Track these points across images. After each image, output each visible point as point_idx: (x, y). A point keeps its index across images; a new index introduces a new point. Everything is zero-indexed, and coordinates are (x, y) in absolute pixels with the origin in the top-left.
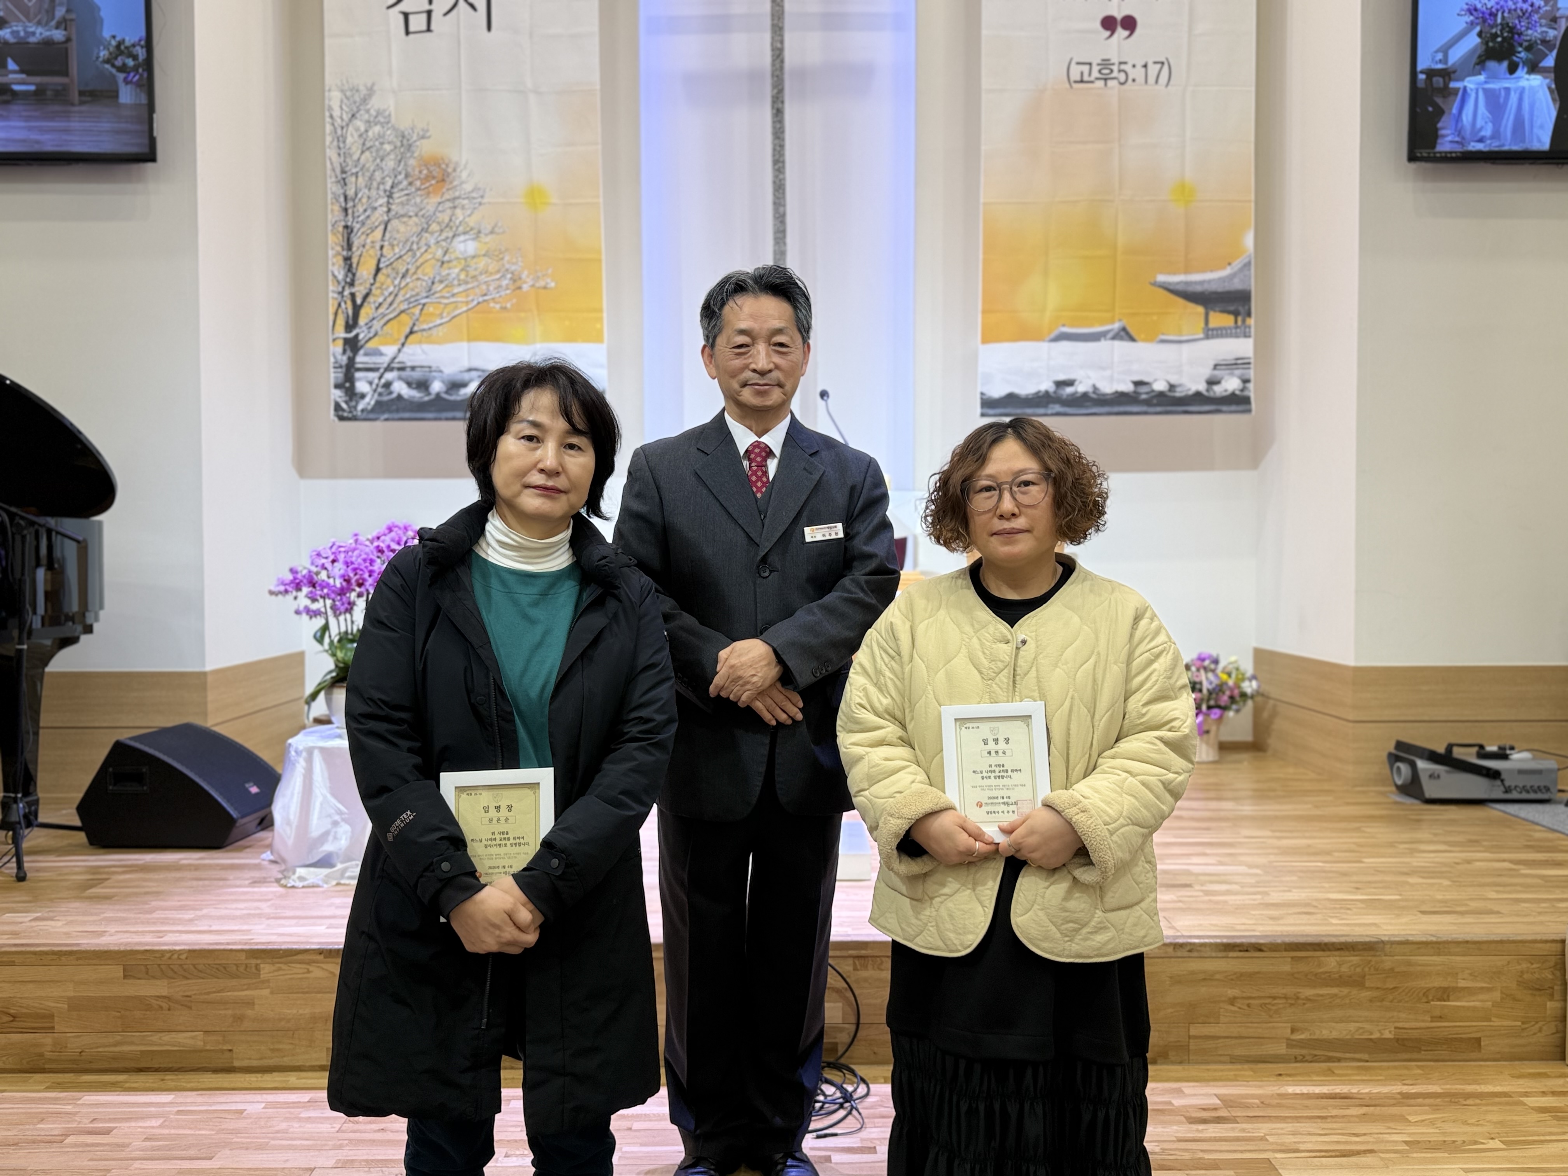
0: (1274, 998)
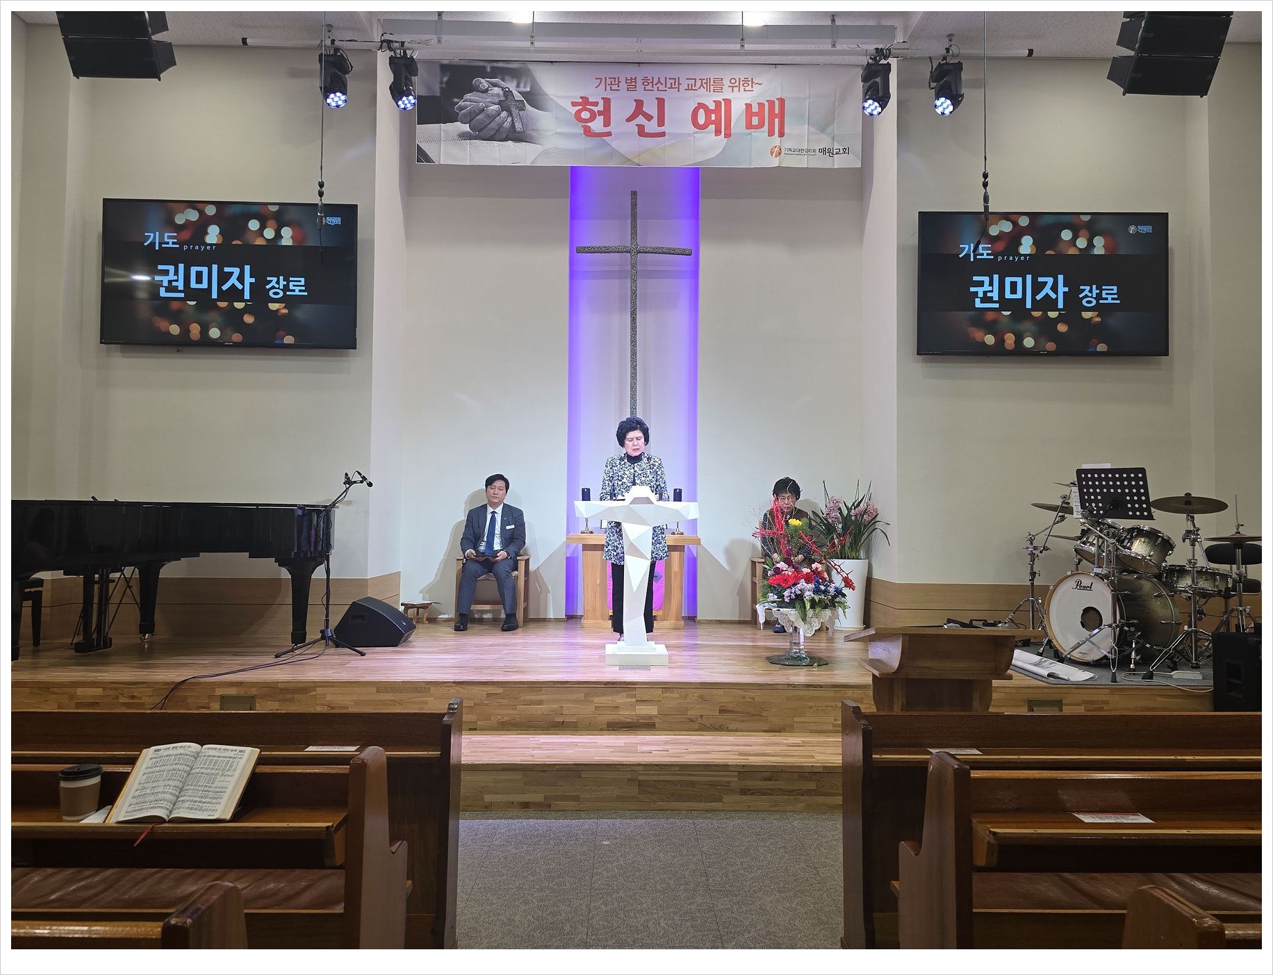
0: (828, 707)
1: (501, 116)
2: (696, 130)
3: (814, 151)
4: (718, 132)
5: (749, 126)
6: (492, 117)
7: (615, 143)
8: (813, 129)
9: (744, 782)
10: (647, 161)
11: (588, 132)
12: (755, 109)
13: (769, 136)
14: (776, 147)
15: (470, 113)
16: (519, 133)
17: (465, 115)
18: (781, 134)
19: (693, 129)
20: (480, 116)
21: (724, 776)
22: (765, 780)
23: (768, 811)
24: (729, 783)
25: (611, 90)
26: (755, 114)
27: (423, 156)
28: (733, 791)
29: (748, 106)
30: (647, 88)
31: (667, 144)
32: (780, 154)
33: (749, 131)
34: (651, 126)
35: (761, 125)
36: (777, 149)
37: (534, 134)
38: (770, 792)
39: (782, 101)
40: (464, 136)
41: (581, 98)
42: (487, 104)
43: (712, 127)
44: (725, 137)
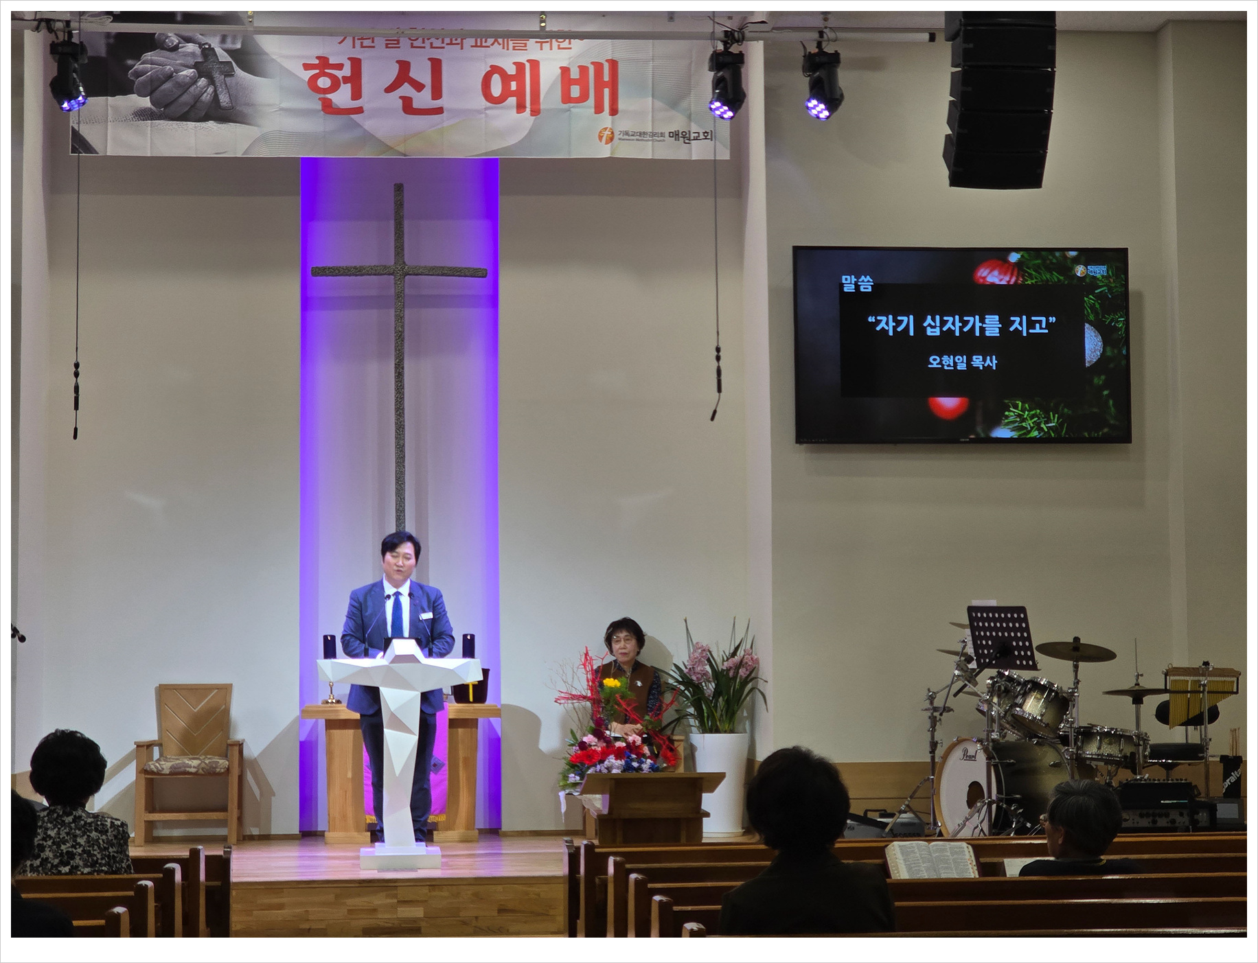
1: (199, 83)
2: (489, 104)
3: (662, 135)
4: (521, 107)
5: (567, 98)
6: (185, 87)
7: (368, 123)
8: (658, 104)
10: (417, 149)
11: (328, 107)
12: (575, 74)
13: (596, 113)
14: (606, 129)
15: (151, 80)
16: (225, 109)
17: (143, 84)
18: (614, 111)
19: (483, 103)
20: (167, 86)
25: (362, 47)
26: (575, 82)
27: (80, 144)
29: (565, 71)
30: (415, 44)
31: (446, 124)
32: (612, 139)
33: (566, 106)
34: (423, 99)
35: (584, 97)
36: (607, 133)
37: (245, 110)
39: (614, 64)
40: (143, 115)
41: (318, 58)
42: (179, 68)
43: (512, 101)
44: (532, 115)
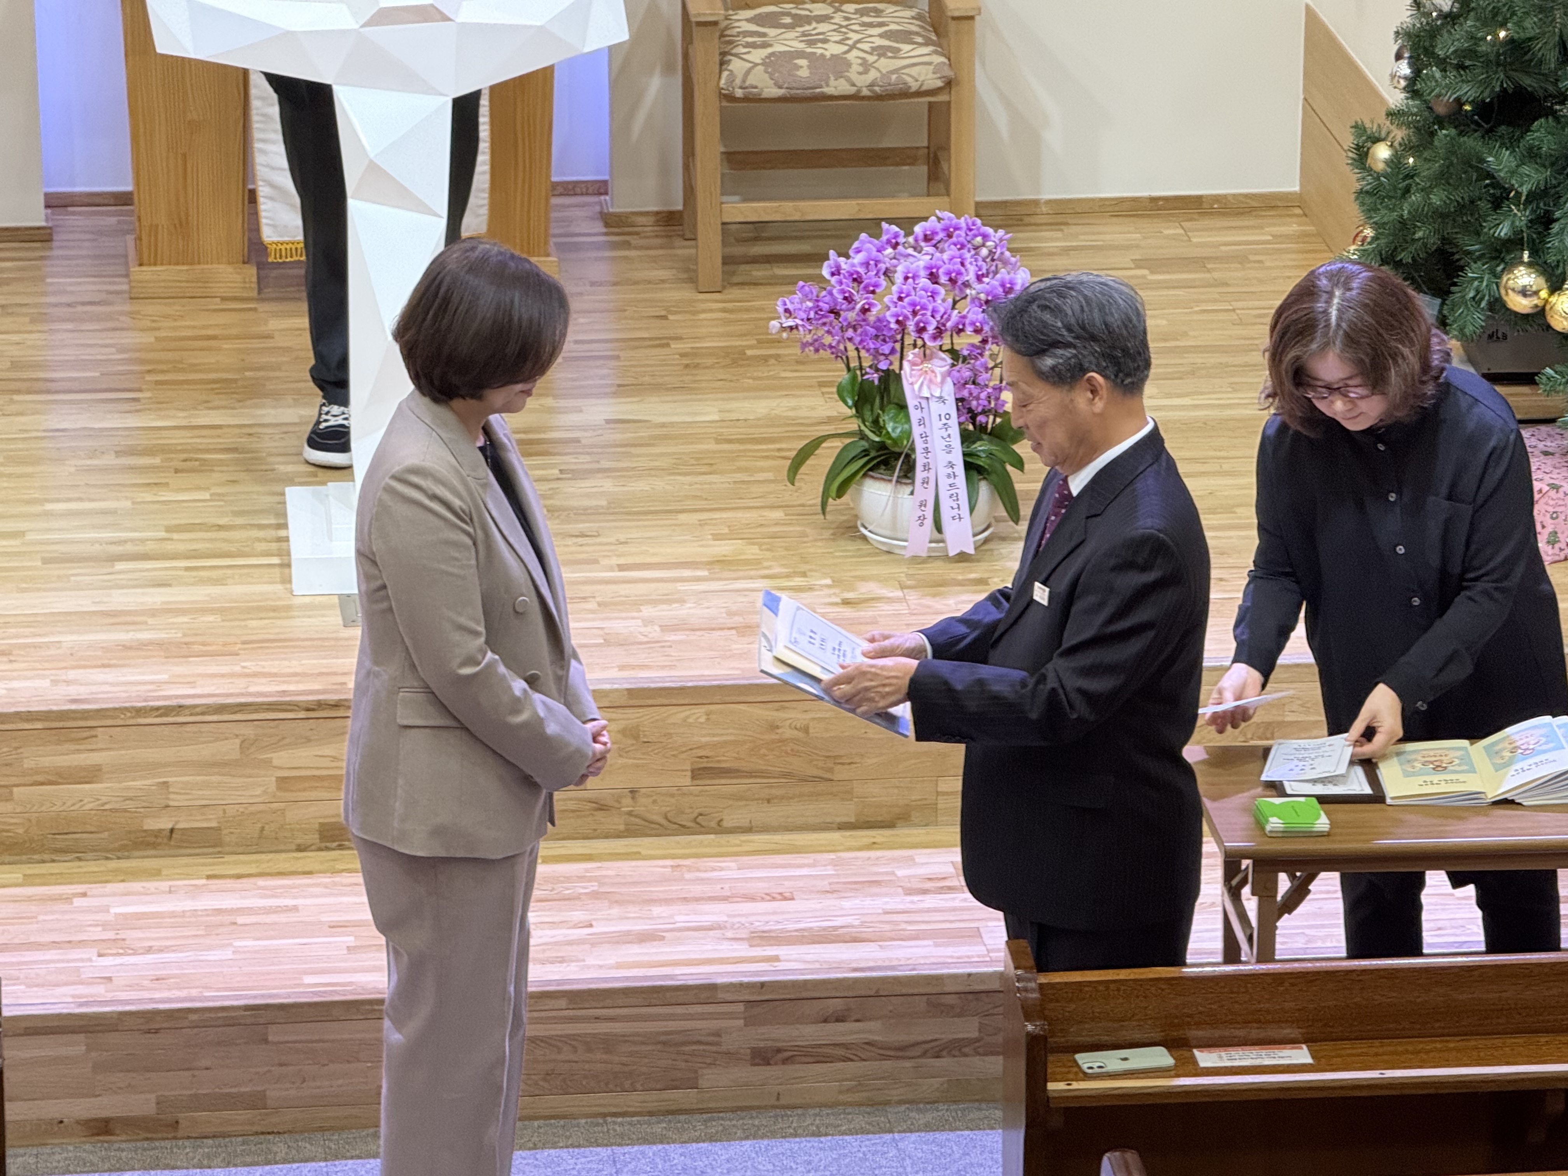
9: (762, 1030)
21: (703, 1017)
22: (825, 1021)
23: (836, 1104)
24: (717, 1034)
28: (731, 1057)
38: (841, 1052)
